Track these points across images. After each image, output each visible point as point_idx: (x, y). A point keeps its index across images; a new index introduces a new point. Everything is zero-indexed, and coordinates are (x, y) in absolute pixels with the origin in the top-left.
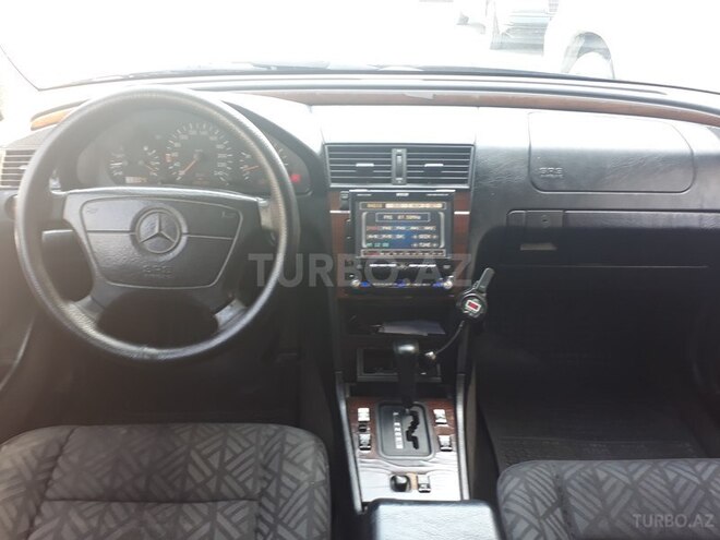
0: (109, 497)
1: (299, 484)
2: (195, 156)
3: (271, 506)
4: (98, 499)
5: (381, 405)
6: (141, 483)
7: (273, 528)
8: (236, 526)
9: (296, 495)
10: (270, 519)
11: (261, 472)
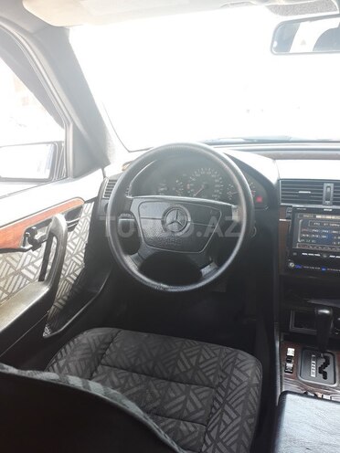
0: (132, 369)
1: (242, 382)
2: (203, 186)
3: (223, 393)
4: (127, 369)
5: (304, 349)
6: (151, 365)
7: (222, 405)
8: (200, 401)
9: (239, 389)
10: (221, 400)
11: (220, 373)
